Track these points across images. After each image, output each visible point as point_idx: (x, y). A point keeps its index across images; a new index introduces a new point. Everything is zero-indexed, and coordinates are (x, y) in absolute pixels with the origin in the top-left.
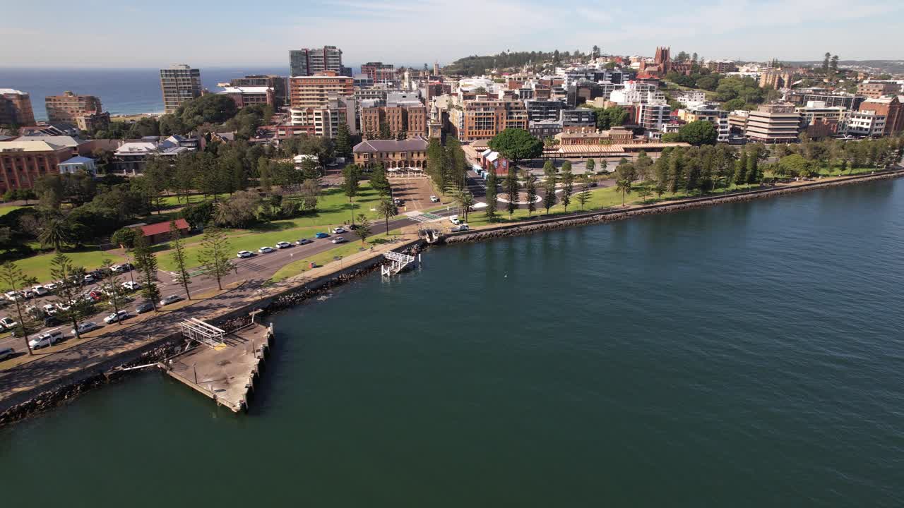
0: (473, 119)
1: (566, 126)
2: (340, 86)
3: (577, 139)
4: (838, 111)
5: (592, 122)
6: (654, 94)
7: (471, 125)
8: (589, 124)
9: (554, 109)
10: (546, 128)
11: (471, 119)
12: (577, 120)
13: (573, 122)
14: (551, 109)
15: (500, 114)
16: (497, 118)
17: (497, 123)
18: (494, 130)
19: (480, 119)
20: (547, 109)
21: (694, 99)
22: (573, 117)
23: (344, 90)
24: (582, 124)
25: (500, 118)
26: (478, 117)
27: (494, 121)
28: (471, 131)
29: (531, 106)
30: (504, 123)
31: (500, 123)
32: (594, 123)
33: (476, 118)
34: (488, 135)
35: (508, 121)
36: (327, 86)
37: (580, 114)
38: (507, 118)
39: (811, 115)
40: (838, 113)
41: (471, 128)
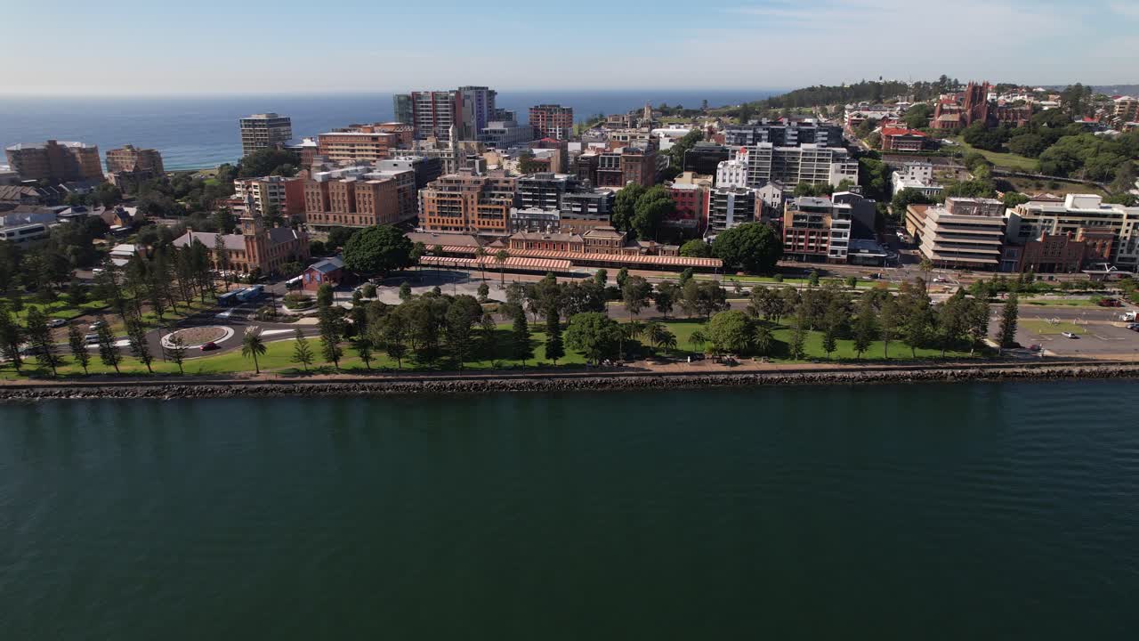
0: (433, 201)
1: (564, 218)
2: (373, 145)
3: (536, 241)
4: (1119, 216)
5: (604, 213)
6: (839, 165)
7: (431, 210)
8: (599, 217)
9: (553, 191)
10: (536, 220)
11: (431, 201)
12: (579, 209)
13: (575, 212)
14: (549, 192)
15: (469, 197)
16: (466, 203)
17: (466, 209)
18: (462, 218)
19: (442, 202)
20: (544, 191)
21: (910, 175)
22: (574, 206)
23: (378, 151)
24: (588, 216)
25: (469, 203)
26: (439, 199)
27: (462, 206)
28: (432, 218)
29: (521, 186)
30: (476, 209)
31: (470, 209)
32: (608, 217)
33: (438, 201)
34: (454, 224)
35: (480, 206)
36: (358, 145)
37: (585, 203)
38: (478, 203)
39: (1050, 221)
40: (1118, 220)
41: (431, 213)
